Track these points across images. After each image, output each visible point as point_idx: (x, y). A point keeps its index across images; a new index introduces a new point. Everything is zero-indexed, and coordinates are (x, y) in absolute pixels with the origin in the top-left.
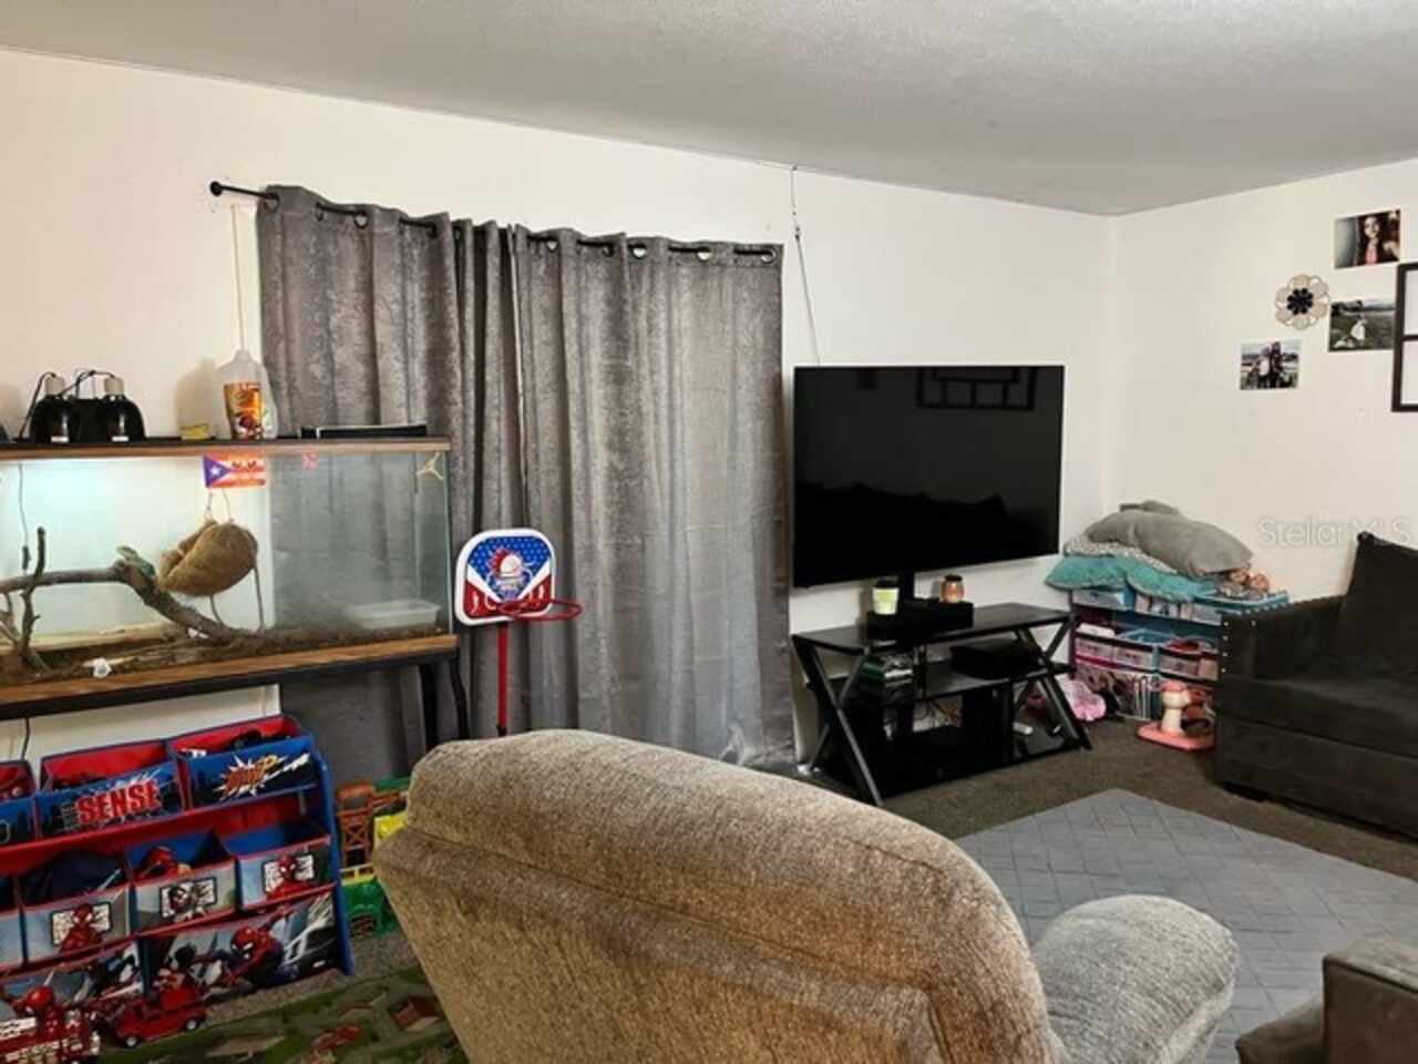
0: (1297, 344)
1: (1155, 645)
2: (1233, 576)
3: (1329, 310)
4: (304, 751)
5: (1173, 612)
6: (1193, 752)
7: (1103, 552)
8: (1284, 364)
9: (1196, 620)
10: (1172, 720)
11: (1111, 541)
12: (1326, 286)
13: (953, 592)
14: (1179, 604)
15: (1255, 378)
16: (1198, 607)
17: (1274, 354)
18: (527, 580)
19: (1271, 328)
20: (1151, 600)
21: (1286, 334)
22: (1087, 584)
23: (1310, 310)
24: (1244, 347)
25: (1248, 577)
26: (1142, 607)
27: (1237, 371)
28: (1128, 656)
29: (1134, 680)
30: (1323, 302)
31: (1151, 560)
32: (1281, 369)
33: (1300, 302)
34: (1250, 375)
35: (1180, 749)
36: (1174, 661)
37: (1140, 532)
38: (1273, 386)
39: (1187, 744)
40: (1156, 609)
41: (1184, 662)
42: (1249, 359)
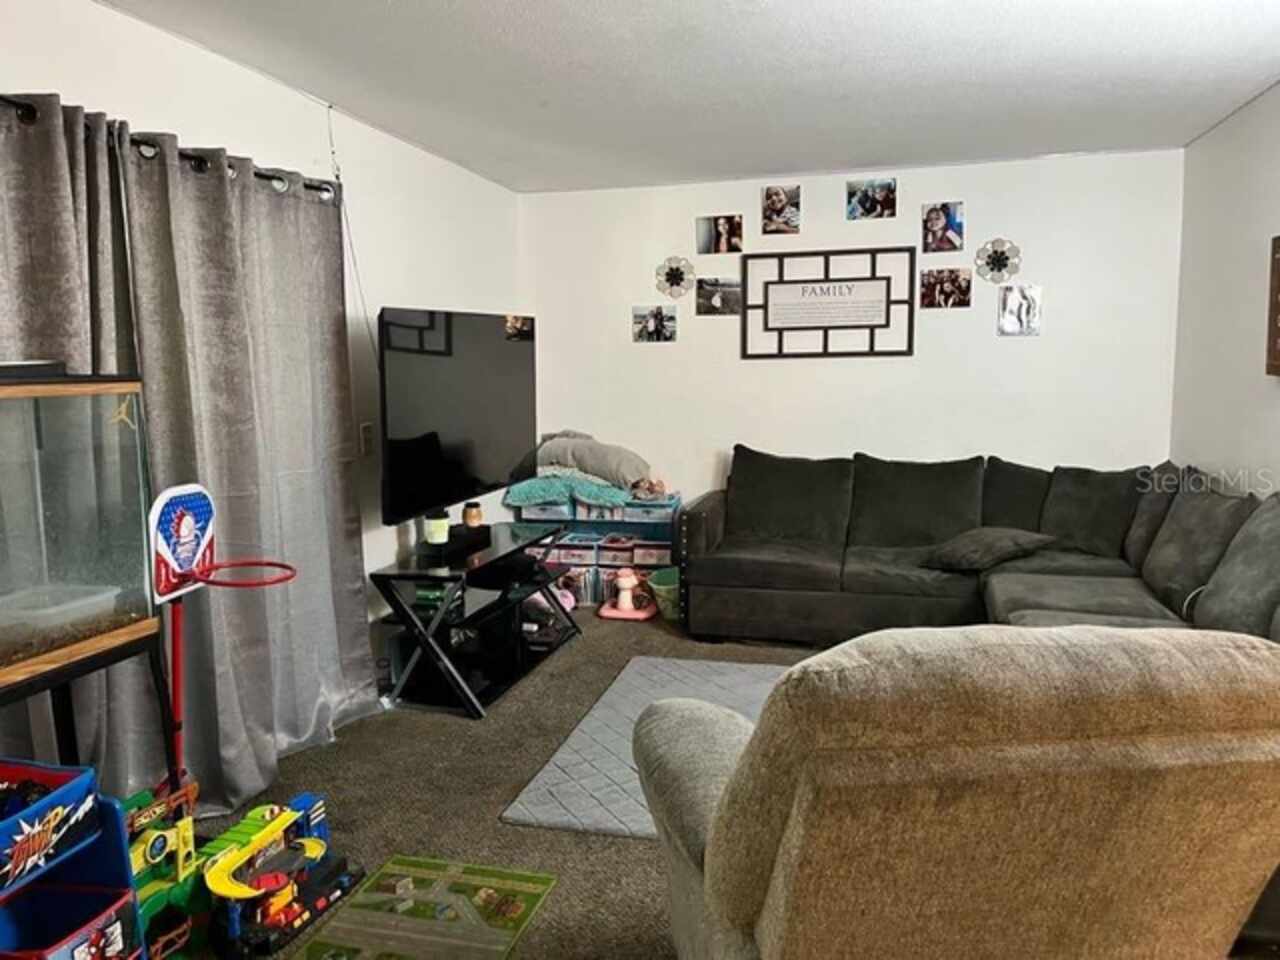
0: (674, 308)
1: (594, 544)
2: (642, 484)
3: (695, 284)
4: (89, 792)
5: (608, 516)
6: (646, 620)
7: (548, 473)
8: (665, 323)
9: (627, 519)
10: (626, 600)
11: (552, 464)
12: (692, 267)
13: (474, 517)
14: (611, 510)
15: (644, 333)
16: (628, 510)
17: (658, 315)
18: (198, 544)
19: (654, 297)
20: (589, 507)
21: (665, 301)
22: (540, 501)
23: (682, 283)
24: (634, 309)
25: (651, 484)
26: (582, 514)
27: (630, 328)
28: (573, 555)
29: (580, 574)
30: (691, 278)
31: (590, 477)
32: (663, 327)
33: (675, 277)
34: (641, 331)
35: (636, 620)
36: (611, 554)
37: (577, 454)
38: (658, 339)
39: (641, 615)
40: (594, 516)
41: (619, 554)
42: (639, 318)
